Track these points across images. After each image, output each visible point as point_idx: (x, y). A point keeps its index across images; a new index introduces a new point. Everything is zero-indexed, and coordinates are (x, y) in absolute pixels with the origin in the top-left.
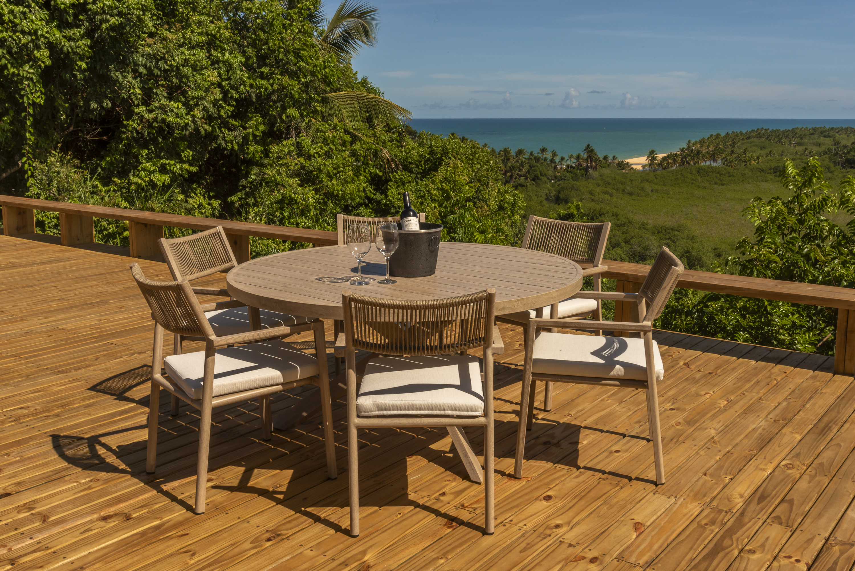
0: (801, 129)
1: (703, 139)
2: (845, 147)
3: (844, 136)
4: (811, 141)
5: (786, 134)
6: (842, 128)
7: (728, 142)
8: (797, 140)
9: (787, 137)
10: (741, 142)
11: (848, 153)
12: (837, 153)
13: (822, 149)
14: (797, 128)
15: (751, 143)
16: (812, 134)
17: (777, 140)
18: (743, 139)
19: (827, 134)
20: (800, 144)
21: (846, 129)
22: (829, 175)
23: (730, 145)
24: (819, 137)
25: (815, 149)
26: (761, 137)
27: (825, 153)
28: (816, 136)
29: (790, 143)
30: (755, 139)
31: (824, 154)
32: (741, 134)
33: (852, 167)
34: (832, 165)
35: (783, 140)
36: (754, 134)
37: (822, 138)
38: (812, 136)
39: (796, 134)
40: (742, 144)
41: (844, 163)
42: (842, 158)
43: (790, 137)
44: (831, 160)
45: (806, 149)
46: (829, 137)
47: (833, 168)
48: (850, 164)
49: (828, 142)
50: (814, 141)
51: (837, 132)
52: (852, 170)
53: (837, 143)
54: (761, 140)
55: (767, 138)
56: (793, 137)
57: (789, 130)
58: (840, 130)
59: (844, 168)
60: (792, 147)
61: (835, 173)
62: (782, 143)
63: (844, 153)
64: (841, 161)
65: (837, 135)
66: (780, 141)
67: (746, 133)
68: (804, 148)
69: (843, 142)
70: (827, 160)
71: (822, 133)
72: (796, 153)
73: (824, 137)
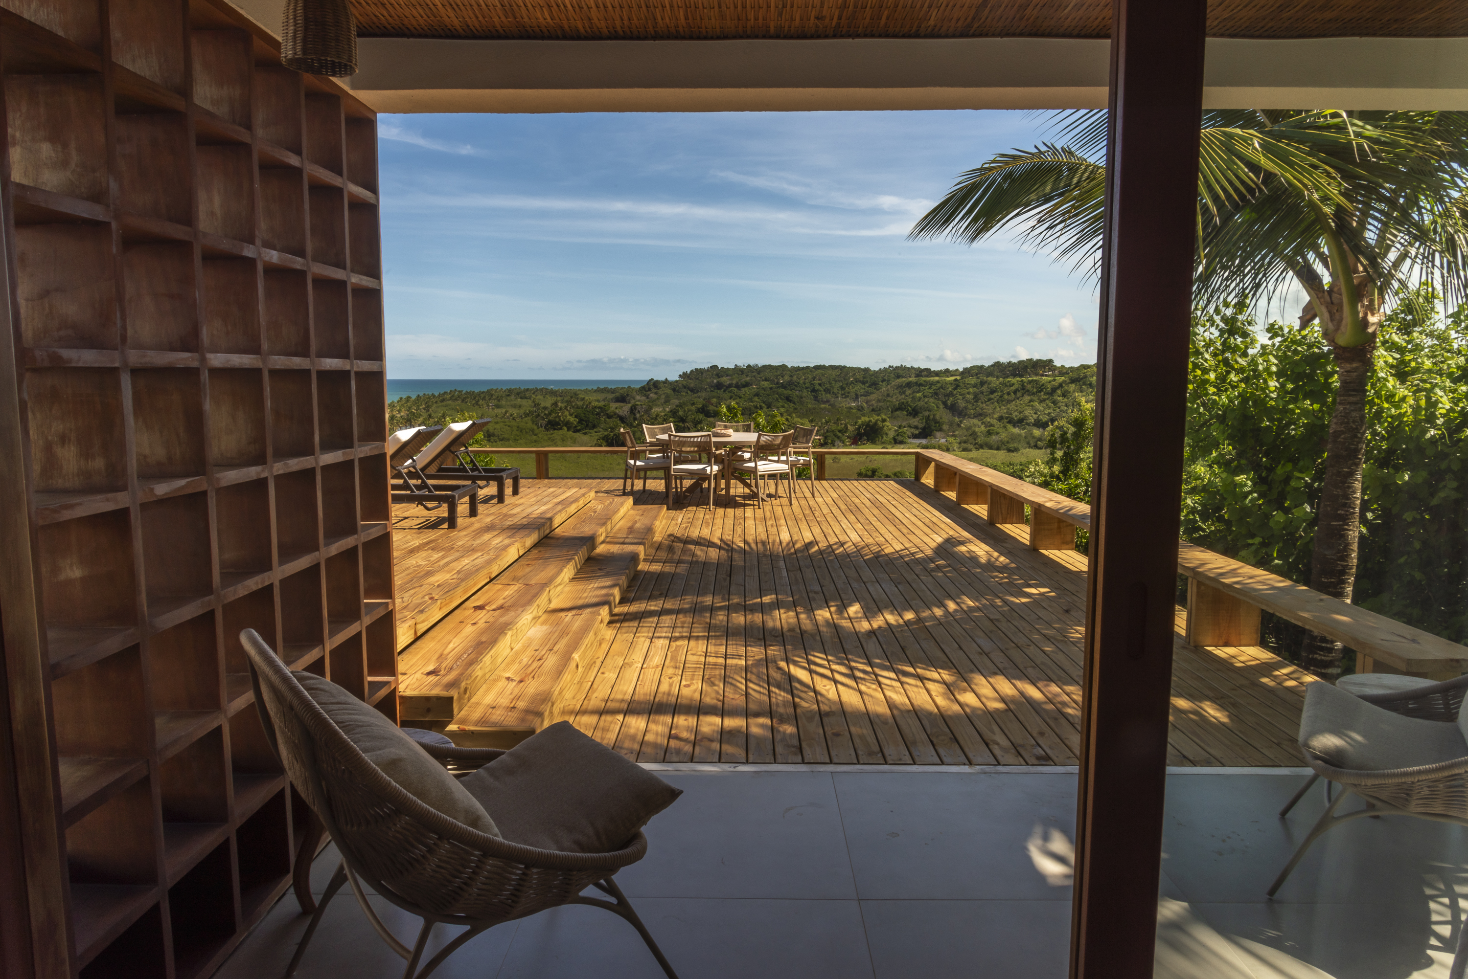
0: (496, 390)
1: (393, 402)
2: (545, 408)
3: (539, 397)
4: (509, 403)
5: (482, 396)
6: (536, 388)
7: (421, 405)
8: (495, 402)
9: (484, 399)
10: (435, 405)
11: (550, 414)
12: (539, 415)
13: (522, 411)
14: (492, 390)
15: (446, 406)
16: (508, 395)
17: (474, 402)
18: (436, 402)
19: (522, 395)
20: (498, 406)
21: (541, 390)
22: (535, 437)
23: (424, 409)
24: (516, 398)
25: (515, 412)
26: (456, 399)
27: (527, 415)
28: (513, 397)
29: (488, 406)
30: (450, 402)
31: (526, 417)
32: (433, 395)
33: (555, 429)
34: (535, 427)
35: (481, 402)
36: (448, 397)
37: (519, 400)
38: (509, 398)
39: (492, 395)
40: (437, 407)
41: (546, 425)
42: (544, 420)
43: (487, 398)
44: (533, 422)
45: (506, 412)
46: (526, 398)
47: (536, 431)
48: (553, 425)
49: (527, 405)
50: (512, 403)
51: (534, 393)
52: (556, 431)
53: (537, 405)
54: (457, 403)
55: (463, 401)
56: (490, 399)
57: (483, 392)
58: (536, 391)
59: (547, 430)
60: (491, 410)
61: (540, 436)
62: (479, 405)
63: (545, 414)
64: (544, 423)
65: (533, 396)
66: (477, 403)
67: (439, 395)
68: (504, 411)
69: (543, 405)
70: (530, 423)
71: (518, 394)
72: (496, 416)
73: (521, 398)
